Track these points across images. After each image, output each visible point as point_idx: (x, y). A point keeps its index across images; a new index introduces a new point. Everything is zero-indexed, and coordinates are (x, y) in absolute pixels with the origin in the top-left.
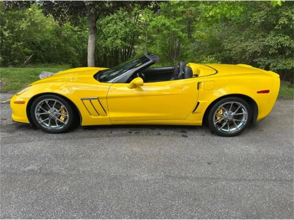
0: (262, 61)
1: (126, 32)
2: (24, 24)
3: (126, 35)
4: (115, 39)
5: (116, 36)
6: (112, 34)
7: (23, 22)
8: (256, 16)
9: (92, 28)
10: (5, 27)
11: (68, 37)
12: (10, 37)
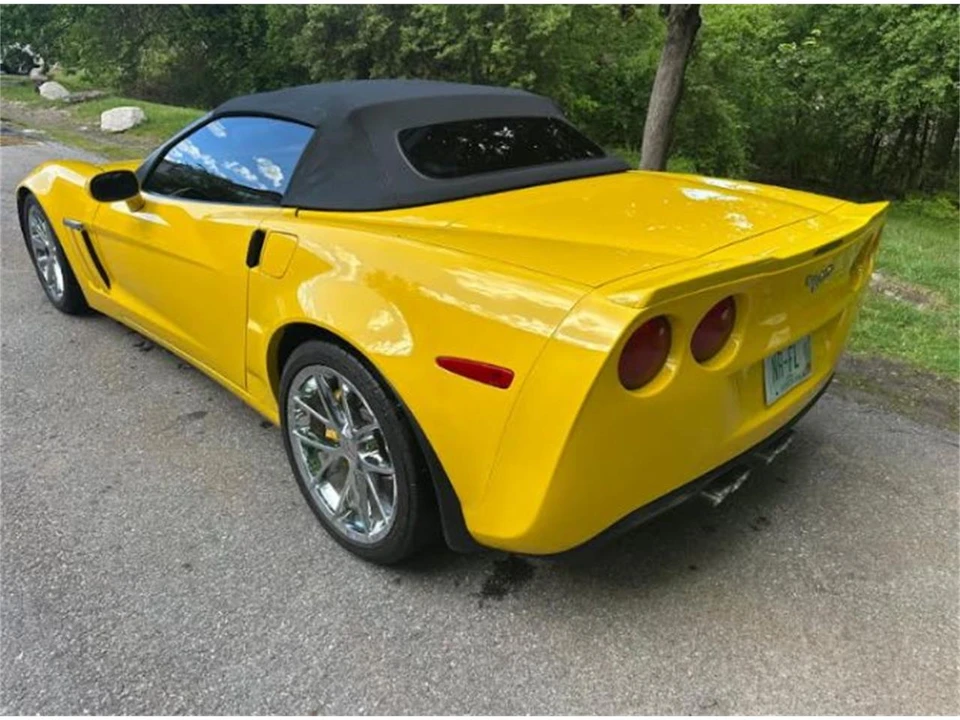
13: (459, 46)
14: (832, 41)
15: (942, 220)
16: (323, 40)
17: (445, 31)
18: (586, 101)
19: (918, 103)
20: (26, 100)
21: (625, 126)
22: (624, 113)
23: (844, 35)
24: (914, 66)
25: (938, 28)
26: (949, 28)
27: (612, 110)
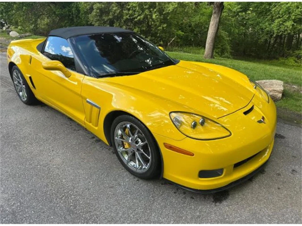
13: (142, 16)
14: (255, 11)
15: (291, 66)
16: (99, 16)
17: (137, 12)
18: (180, 32)
19: (283, 30)
20: (5, 37)
21: (192, 40)
22: (192, 36)
23: (259, 9)
24: (282, 19)
25: (288, 7)
26: (292, 7)
27: (188, 35)
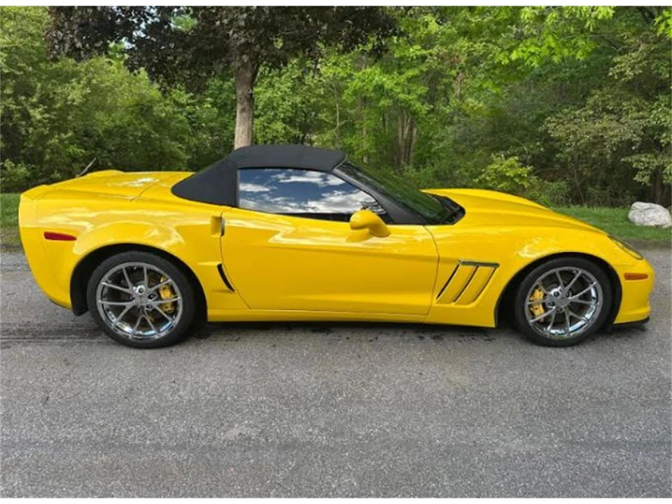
0: (643, 162)
1: (294, 106)
2: (75, 92)
3: (294, 111)
4: (270, 121)
5: (272, 114)
6: (262, 110)
7: (73, 88)
8: (621, 63)
9: (246, 97)
10: (34, 100)
11: (167, 119)
12: (45, 121)
